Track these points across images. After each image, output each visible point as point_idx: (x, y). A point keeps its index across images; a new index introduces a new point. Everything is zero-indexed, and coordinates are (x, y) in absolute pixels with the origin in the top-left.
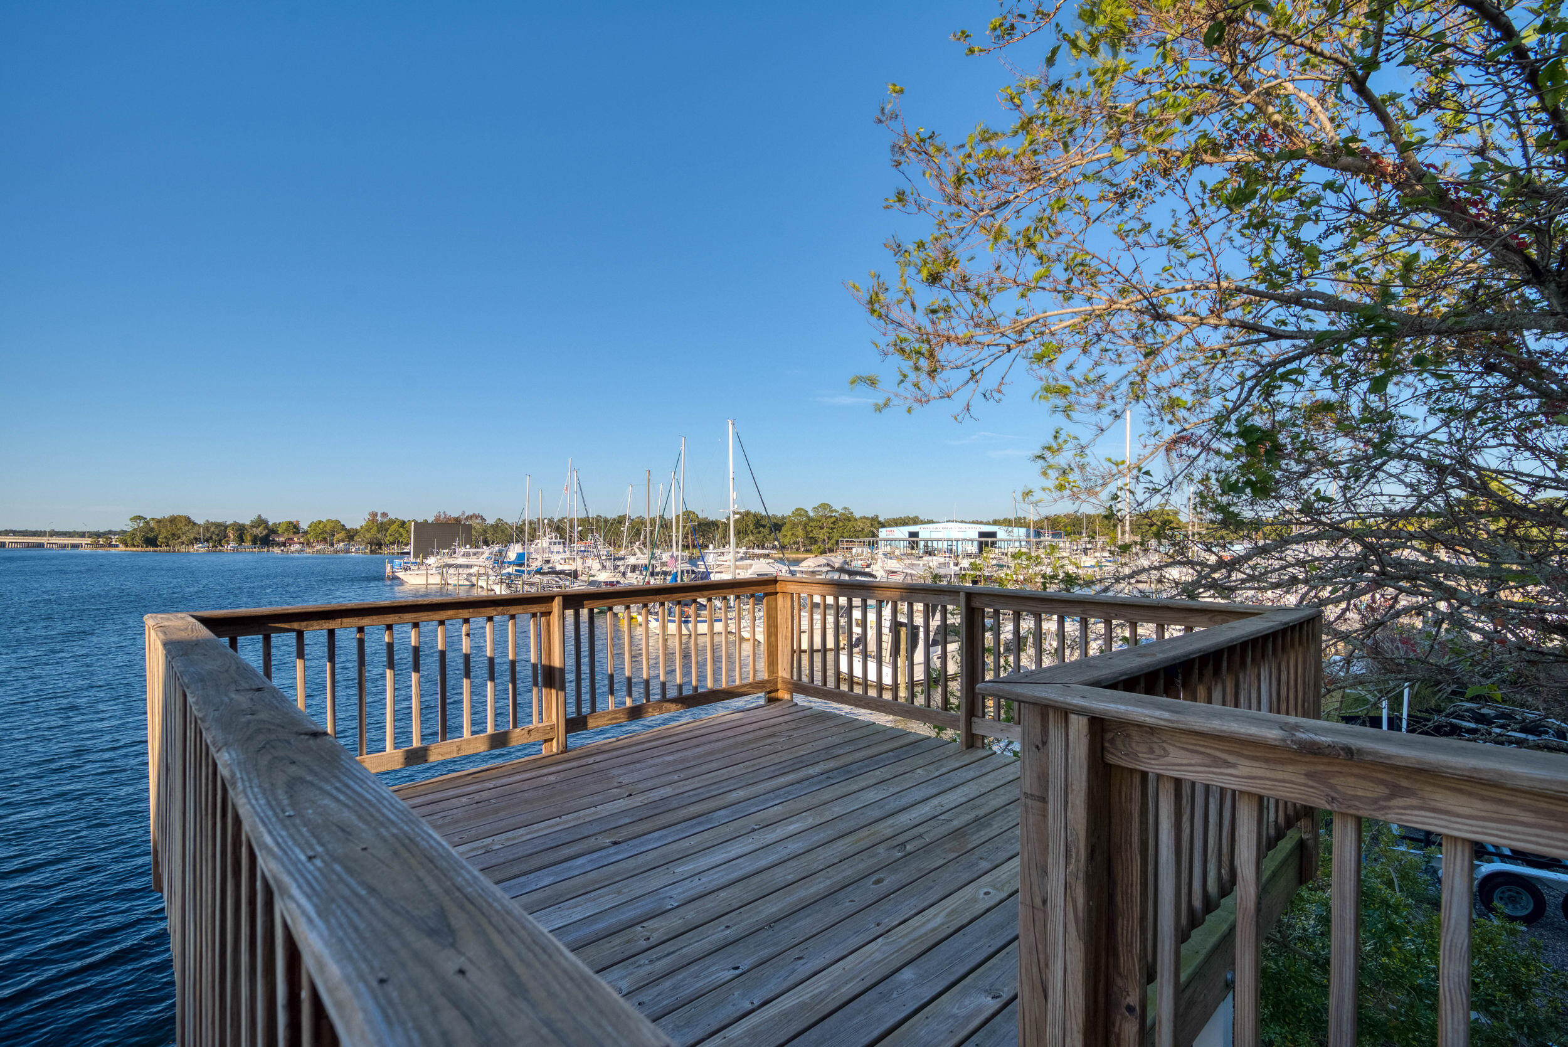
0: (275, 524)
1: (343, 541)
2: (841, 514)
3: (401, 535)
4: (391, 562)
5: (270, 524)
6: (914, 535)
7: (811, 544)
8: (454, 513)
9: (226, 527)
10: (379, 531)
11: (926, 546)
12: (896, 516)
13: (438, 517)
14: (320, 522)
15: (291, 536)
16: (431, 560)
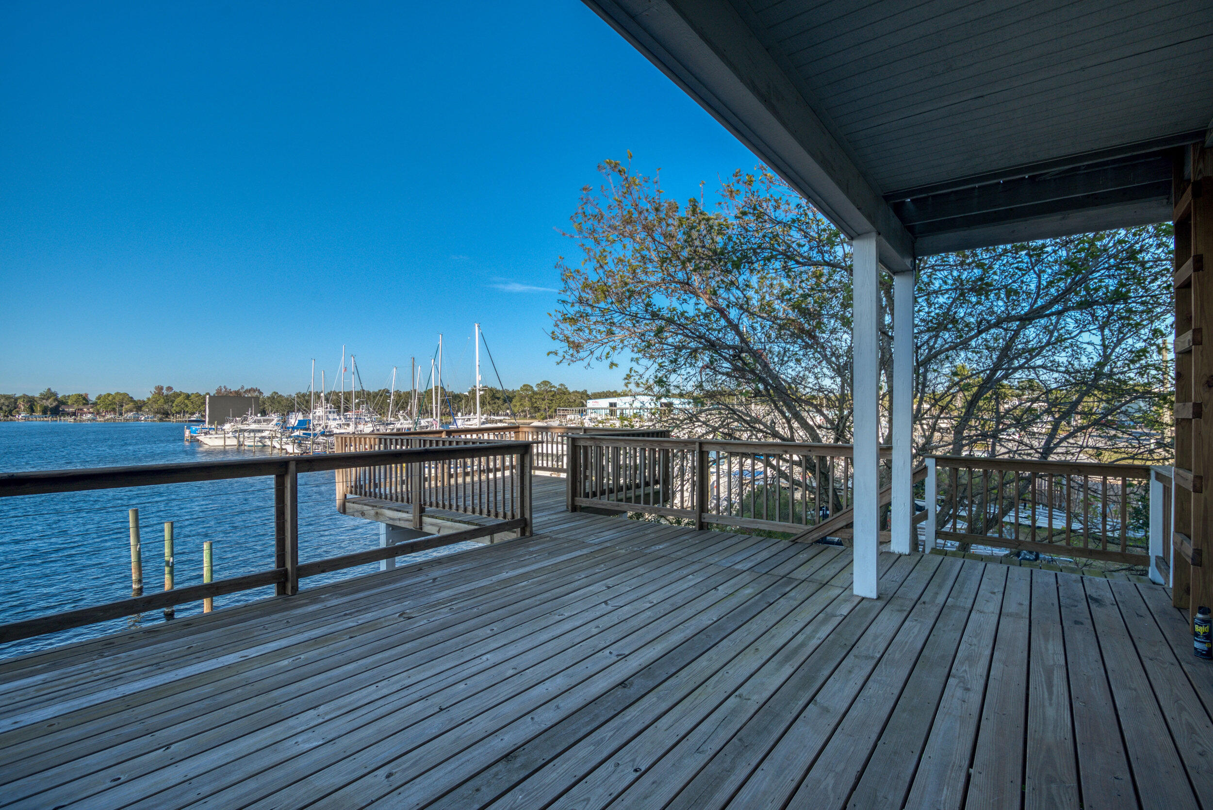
0: (64, 397)
1: (131, 411)
2: (558, 389)
3: (187, 406)
4: (189, 428)
5: (60, 396)
6: (613, 405)
7: (536, 412)
8: (234, 387)
9: (16, 400)
10: (166, 403)
11: (622, 414)
12: (600, 391)
13: (219, 391)
14: (109, 395)
15: (81, 407)
16: (227, 427)
